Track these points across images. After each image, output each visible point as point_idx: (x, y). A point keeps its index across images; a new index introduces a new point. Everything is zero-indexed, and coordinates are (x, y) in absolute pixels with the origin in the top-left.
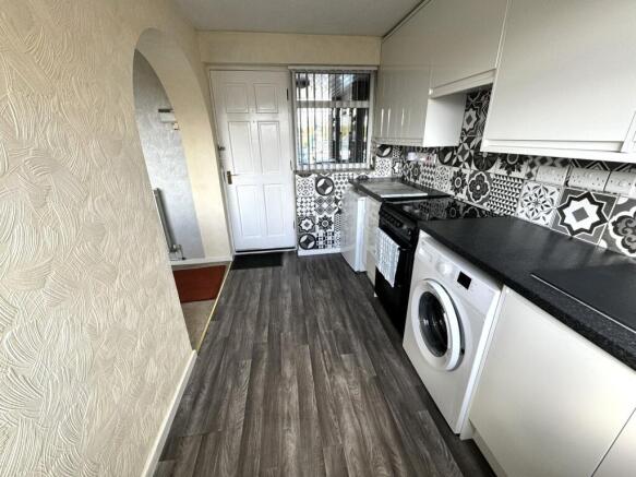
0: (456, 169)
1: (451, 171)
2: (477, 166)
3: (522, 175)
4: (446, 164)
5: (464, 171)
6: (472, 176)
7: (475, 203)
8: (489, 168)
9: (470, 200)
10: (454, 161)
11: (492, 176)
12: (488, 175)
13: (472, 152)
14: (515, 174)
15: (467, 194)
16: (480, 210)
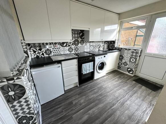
0: (69, 47)
1: (67, 48)
2: (75, 45)
3: (84, 45)
4: (65, 46)
5: (72, 47)
6: (74, 48)
7: (77, 52)
8: (78, 45)
9: (75, 52)
10: (68, 45)
11: (79, 46)
12: (78, 46)
13: (73, 42)
14: (83, 45)
15: (74, 51)
16: (78, 53)
